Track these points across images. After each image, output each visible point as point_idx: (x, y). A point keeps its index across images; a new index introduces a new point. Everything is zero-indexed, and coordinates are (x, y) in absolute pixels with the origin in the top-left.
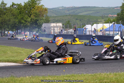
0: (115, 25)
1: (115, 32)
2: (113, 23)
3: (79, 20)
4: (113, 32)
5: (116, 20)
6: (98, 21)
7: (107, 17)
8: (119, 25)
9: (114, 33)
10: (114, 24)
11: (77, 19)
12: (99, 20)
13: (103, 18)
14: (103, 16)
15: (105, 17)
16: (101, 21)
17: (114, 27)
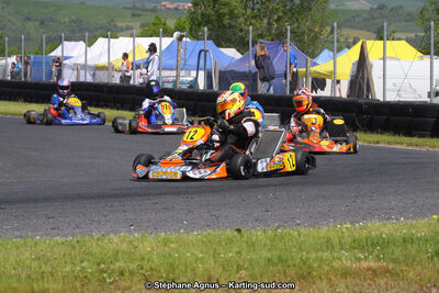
0: (182, 44)
1: (182, 73)
2: (176, 34)
3: (37, 23)
4: (174, 73)
5: (187, 26)
6: (115, 26)
7: (154, 10)
8: (200, 45)
9: (177, 76)
10: (180, 39)
11: (28, 19)
12: (120, 24)
13: (138, 15)
14: (138, 5)
15: (147, 10)
16: (128, 28)
17: (178, 51)
